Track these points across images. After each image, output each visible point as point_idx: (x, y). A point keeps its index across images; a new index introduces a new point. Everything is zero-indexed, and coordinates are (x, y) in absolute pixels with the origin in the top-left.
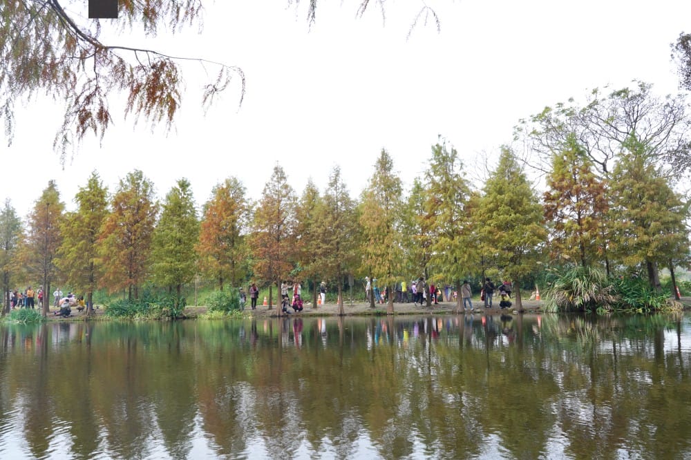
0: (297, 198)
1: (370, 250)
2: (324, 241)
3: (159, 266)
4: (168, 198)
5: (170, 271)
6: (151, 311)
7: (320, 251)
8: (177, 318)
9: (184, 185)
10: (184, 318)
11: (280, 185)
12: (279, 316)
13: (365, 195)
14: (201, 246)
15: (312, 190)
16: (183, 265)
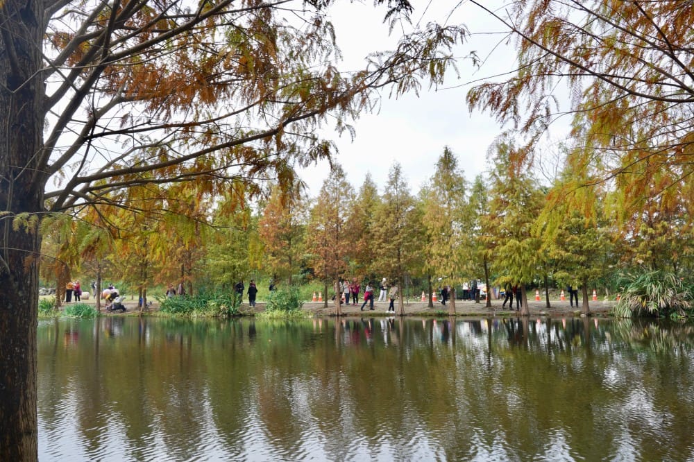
0: (355, 196)
1: (434, 251)
2: (386, 241)
3: (215, 263)
6: (208, 308)
7: (381, 251)
8: (234, 316)
10: (241, 315)
11: (338, 183)
12: (338, 315)
13: (424, 192)
15: (369, 188)
16: (241, 262)
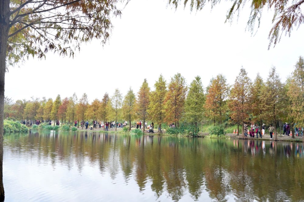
0: (252, 84)
1: (293, 108)
2: (267, 104)
3: (188, 114)
4: (192, 84)
5: (192, 116)
6: (185, 133)
7: (265, 109)
8: (195, 137)
9: (198, 79)
10: (199, 137)
11: (243, 78)
12: (243, 139)
13: (289, 80)
14: (207, 105)
15: (259, 79)
16: (198, 114)
